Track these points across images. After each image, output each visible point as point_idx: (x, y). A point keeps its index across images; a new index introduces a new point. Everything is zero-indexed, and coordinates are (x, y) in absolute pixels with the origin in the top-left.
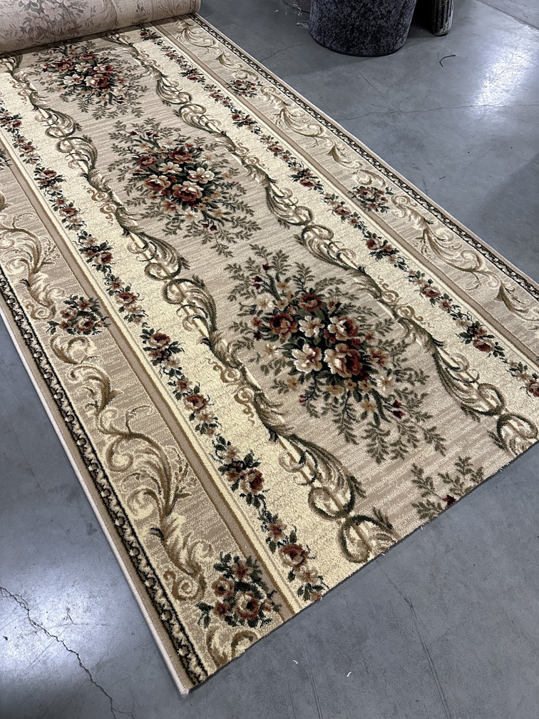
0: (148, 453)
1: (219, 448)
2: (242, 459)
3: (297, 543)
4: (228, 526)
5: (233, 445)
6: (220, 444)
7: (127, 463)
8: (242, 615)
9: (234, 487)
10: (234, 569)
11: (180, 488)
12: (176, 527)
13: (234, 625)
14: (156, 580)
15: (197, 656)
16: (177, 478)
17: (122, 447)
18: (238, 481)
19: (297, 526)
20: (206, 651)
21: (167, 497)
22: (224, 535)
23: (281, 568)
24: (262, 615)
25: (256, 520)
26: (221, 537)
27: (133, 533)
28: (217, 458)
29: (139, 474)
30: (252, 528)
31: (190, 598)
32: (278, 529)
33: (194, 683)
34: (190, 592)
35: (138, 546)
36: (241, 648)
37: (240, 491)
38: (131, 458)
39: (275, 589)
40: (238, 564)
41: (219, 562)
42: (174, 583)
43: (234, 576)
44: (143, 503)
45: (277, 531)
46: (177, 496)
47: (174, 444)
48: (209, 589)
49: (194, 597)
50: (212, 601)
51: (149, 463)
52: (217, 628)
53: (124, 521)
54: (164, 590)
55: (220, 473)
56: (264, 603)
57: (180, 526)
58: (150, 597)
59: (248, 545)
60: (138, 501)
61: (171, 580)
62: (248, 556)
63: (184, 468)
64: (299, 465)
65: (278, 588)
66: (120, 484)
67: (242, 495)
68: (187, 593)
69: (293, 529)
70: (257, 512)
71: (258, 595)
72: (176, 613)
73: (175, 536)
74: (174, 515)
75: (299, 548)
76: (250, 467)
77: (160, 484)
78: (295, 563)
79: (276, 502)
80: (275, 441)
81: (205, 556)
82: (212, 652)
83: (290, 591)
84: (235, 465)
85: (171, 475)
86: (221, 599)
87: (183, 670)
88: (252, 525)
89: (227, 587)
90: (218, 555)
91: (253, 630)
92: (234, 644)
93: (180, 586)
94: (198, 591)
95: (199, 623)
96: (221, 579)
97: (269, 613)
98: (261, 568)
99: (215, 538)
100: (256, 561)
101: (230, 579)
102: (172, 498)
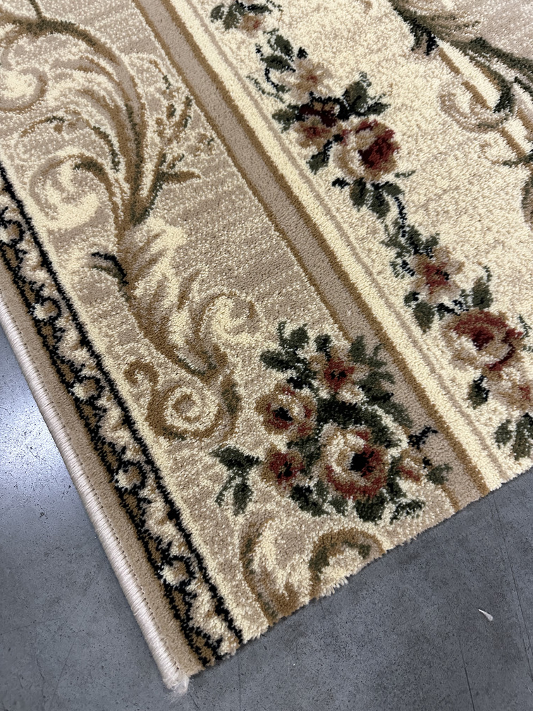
0: (86, 70)
1: (274, 63)
2: (338, 93)
3: (494, 309)
4: (300, 260)
5: (313, 57)
6: (278, 53)
7: (30, 91)
8: (338, 487)
9: (318, 161)
10: (316, 367)
11: (169, 158)
12: (161, 254)
13: (317, 510)
14: (103, 383)
15: (213, 589)
16: (161, 134)
17: (20, 52)
18: (327, 145)
19: (492, 266)
20: (240, 576)
21: (135, 178)
22: (290, 281)
23: (448, 371)
24: (395, 491)
25: (376, 247)
26: (282, 285)
27: (45, 263)
28: (268, 87)
29: (62, 120)
30: (365, 266)
31: (196, 434)
32: (439, 272)
33: (204, 661)
34: (197, 419)
35: (56, 295)
36: (338, 573)
37: (333, 170)
38: (42, 80)
39: (431, 424)
40: (328, 355)
41: (274, 346)
42: (154, 393)
43: (315, 383)
44: (72, 189)
45: (436, 277)
46: (160, 178)
47: (154, 50)
48: (249, 412)
49: (208, 432)
50: (257, 444)
51: (87, 93)
52: (270, 516)
53: (22, 233)
54: (125, 409)
55: (278, 126)
56: (401, 458)
57: (171, 253)
58: (87, 425)
59: (356, 309)
60: (57, 185)
61: (146, 385)
62: (354, 335)
63: (179, 108)
64: (496, 116)
65: (439, 420)
66: (13, 142)
67: (339, 183)
68: (188, 420)
69: (483, 273)
70: (381, 227)
71: (383, 437)
72: (156, 471)
73: (158, 276)
74: (153, 223)
75: (499, 321)
76: (359, 114)
77: (116, 146)
78: (488, 359)
79: (432, 205)
80: (428, 54)
81: (238, 331)
82: (255, 579)
83: (475, 431)
84: (318, 106)
85: (144, 125)
86: (280, 442)
87: (173, 625)
88: (367, 260)
89: (296, 410)
90: (273, 329)
91: (369, 527)
92: (318, 562)
93: (170, 403)
94: (219, 416)
95: (219, 500)
96: (280, 389)
97: (414, 486)
98: (392, 368)
99: (263, 288)
100: (377, 349)
101: (306, 391)
102: (147, 181)
